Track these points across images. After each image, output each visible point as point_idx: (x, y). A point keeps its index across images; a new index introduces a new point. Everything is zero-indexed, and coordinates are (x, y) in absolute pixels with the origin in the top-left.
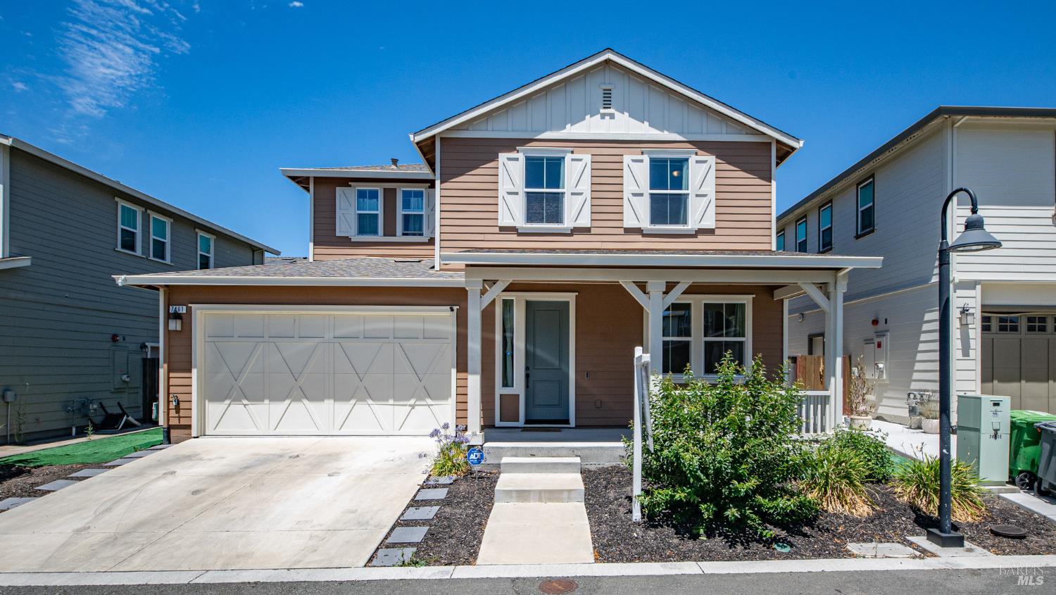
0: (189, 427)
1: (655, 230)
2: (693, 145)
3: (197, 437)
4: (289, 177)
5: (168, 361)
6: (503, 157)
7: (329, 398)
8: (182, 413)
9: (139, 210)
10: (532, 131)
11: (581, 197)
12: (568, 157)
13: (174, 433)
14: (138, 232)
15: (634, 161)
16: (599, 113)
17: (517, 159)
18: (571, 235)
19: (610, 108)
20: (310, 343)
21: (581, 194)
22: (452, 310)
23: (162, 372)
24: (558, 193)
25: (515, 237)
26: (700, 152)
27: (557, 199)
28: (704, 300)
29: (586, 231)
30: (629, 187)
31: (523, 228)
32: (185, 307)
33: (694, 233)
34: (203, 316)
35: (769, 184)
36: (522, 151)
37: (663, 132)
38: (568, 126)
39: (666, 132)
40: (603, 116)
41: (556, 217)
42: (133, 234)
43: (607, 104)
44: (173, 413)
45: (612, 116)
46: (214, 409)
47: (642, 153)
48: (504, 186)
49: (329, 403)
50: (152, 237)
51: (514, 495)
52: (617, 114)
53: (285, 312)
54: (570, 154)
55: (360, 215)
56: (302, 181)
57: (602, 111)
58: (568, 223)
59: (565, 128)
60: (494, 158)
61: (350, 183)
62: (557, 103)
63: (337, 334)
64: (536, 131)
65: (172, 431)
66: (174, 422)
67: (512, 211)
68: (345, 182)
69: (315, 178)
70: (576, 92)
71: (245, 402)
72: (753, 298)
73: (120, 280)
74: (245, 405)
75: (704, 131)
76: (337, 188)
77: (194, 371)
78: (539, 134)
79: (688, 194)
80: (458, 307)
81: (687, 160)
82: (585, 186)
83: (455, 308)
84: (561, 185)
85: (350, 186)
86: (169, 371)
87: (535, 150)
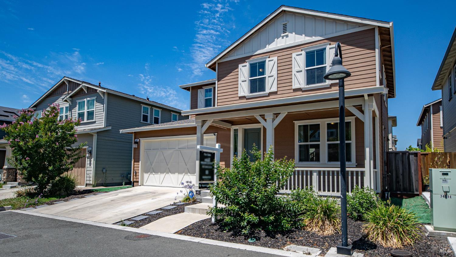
0: (138, 182)
1: (309, 88)
2: (328, 40)
3: (140, 186)
4: (182, 88)
5: (134, 159)
6: (240, 66)
7: (177, 172)
8: (137, 177)
9: (149, 107)
10: (252, 52)
11: (272, 78)
12: (267, 60)
13: (135, 184)
14: (149, 115)
15: (297, 55)
16: (280, 36)
17: (246, 66)
18: (268, 96)
19: (286, 32)
20: (171, 151)
21: (272, 76)
22: (215, 135)
23: (133, 162)
24: (264, 78)
25: (245, 100)
26: (332, 43)
27: (263, 81)
28: (328, 121)
29: (275, 93)
30: (295, 68)
31: (248, 96)
32: (138, 139)
33: (329, 86)
34: (144, 142)
35: (373, 51)
36: (248, 61)
37: (312, 37)
38: (267, 46)
39: (313, 37)
40: (283, 38)
41: (262, 89)
42: (147, 116)
43: (285, 31)
44: (135, 176)
45: (287, 36)
46: (146, 176)
47: (302, 50)
48: (241, 78)
49: (177, 174)
50: (154, 116)
51: (191, 209)
52: (290, 34)
53: (170, 139)
54: (268, 59)
55: (206, 99)
56: (187, 89)
57: (282, 35)
58: (267, 91)
59: (266, 47)
60: (237, 67)
61: (202, 87)
62: (263, 36)
63: (180, 147)
64: (254, 52)
65: (135, 183)
66: (135, 180)
67: (244, 89)
68: (200, 87)
69: (192, 87)
70: (271, 30)
71: (154, 173)
72: (355, 118)
73: (121, 131)
74: (154, 174)
75: (334, 31)
76: (199, 90)
77: (140, 162)
78: (255, 53)
79: (326, 66)
80: (217, 134)
81: (325, 49)
82: (275, 73)
83: (216, 134)
84: (265, 74)
85: (202, 88)
86: (134, 162)
87: (253, 60)
